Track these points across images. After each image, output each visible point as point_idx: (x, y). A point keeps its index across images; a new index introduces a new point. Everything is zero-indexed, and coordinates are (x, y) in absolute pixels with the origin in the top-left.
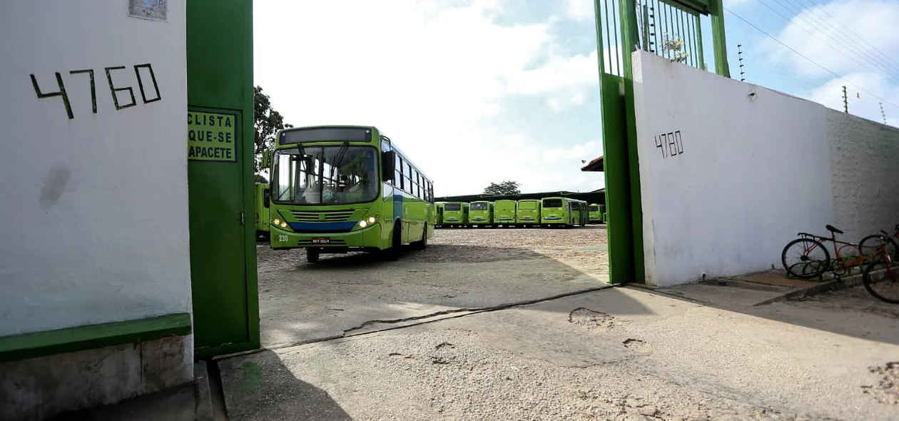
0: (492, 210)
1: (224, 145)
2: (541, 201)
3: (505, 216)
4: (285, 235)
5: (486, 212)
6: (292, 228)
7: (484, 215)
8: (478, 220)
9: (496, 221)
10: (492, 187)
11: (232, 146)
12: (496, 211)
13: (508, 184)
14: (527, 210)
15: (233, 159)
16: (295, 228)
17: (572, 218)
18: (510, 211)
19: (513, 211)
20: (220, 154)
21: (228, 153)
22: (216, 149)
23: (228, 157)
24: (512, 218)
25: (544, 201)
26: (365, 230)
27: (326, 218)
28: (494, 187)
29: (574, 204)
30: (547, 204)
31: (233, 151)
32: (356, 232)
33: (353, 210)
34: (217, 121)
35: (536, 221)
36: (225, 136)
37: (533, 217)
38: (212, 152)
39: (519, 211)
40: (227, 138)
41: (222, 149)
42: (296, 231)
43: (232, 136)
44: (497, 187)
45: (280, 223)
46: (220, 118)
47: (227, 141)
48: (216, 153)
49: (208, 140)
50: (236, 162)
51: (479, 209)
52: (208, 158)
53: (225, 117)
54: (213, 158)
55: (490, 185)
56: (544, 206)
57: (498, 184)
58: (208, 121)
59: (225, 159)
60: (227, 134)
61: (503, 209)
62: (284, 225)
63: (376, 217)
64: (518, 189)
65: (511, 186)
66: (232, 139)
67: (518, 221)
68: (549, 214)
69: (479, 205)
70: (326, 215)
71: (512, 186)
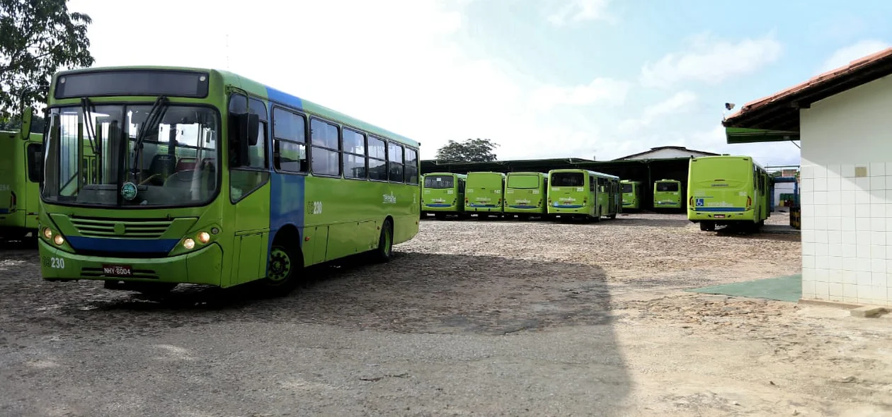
0: (461, 187)
2: (548, 176)
3: (485, 199)
4: (60, 257)
5: (452, 192)
6: (71, 245)
7: (447, 197)
8: (439, 204)
9: (467, 208)
10: (451, 147)
12: (469, 191)
13: (477, 143)
14: (523, 190)
16: (76, 245)
17: (598, 204)
18: (492, 192)
19: (499, 191)
24: (496, 204)
25: (553, 175)
26: (190, 255)
27: (127, 231)
28: (454, 148)
29: (602, 181)
30: (558, 180)
32: (176, 258)
33: (172, 219)
35: (538, 210)
37: (532, 200)
39: (508, 192)
42: (78, 252)
44: (460, 148)
45: (54, 236)
51: (438, 186)
55: (448, 145)
56: (553, 184)
57: (460, 142)
61: (480, 188)
62: (60, 240)
63: (211, 232)
64: (492, 152)
65: (482, 146)
67: (507, 209)
68: (561, 198)
69: (439, 180)
70: (126, 226)
71: (484, 147)
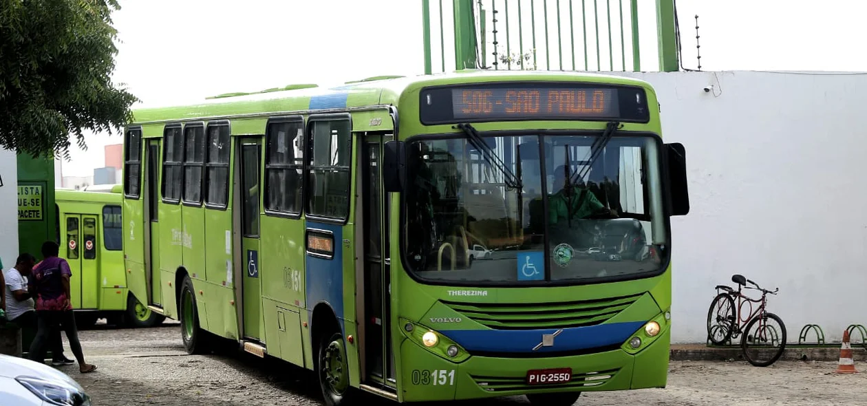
1: (35, 208)
11: (39, 208)
15: (41, 218)
20: (32, 215)
21: (37, 214)
22: (30, 211)
23: (37, 217)
31: (40, 212)
34: (30, 190)
36: (35, 202)
38: (27, 214)
40: (37, 202)
41: (34, 211)
43: (40, 201)
46: (32, 188)
47: (37, 205)
48: (29, 214)
49: (25, 205)
50: (43, 220)
52: (25, 218)
53: (35, 187)
54: (28, 218)
58: (24, 191)
59: (35, 218)
60: (37, 200)
66: (40, 203)
